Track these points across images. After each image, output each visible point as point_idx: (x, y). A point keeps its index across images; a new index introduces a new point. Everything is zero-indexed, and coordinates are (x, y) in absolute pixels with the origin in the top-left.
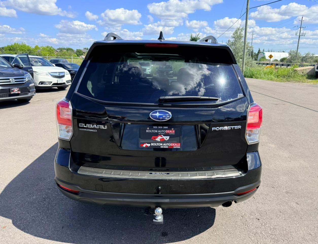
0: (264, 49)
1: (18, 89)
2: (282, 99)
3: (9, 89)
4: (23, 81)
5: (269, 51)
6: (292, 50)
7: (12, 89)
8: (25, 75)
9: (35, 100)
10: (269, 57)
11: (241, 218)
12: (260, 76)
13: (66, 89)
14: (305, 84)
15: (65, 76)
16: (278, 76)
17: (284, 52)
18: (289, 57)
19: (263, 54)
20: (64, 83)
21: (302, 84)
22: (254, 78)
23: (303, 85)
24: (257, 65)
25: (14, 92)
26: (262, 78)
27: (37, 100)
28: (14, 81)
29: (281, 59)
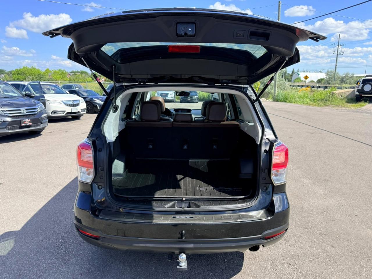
0: (298, 69)
1: (29, 120)
2: (318, 127)
3: (20, 121)
4: (35, 112)
5: (304, 72)
6: (329, 71)
7: (23, 121)
8: (37, 105)
9: (47, 132)
10: (304, 78)
11: (272, 262)
12: (294, 100)
13: (80, 118)
14: (345, 108)
15: (80, 104)
16: (314, 100)
17: (321, 72)
18: (326, 77)
19: (297, 74)
20: (79, 112)
21: (341, 109)
22: (288, 102)
23: (342, 110)
24: (291, 87)
25: (25, 124)
26: (297, 103)
27: (50, 131)
28: (26, 112)
29: (317, 81)
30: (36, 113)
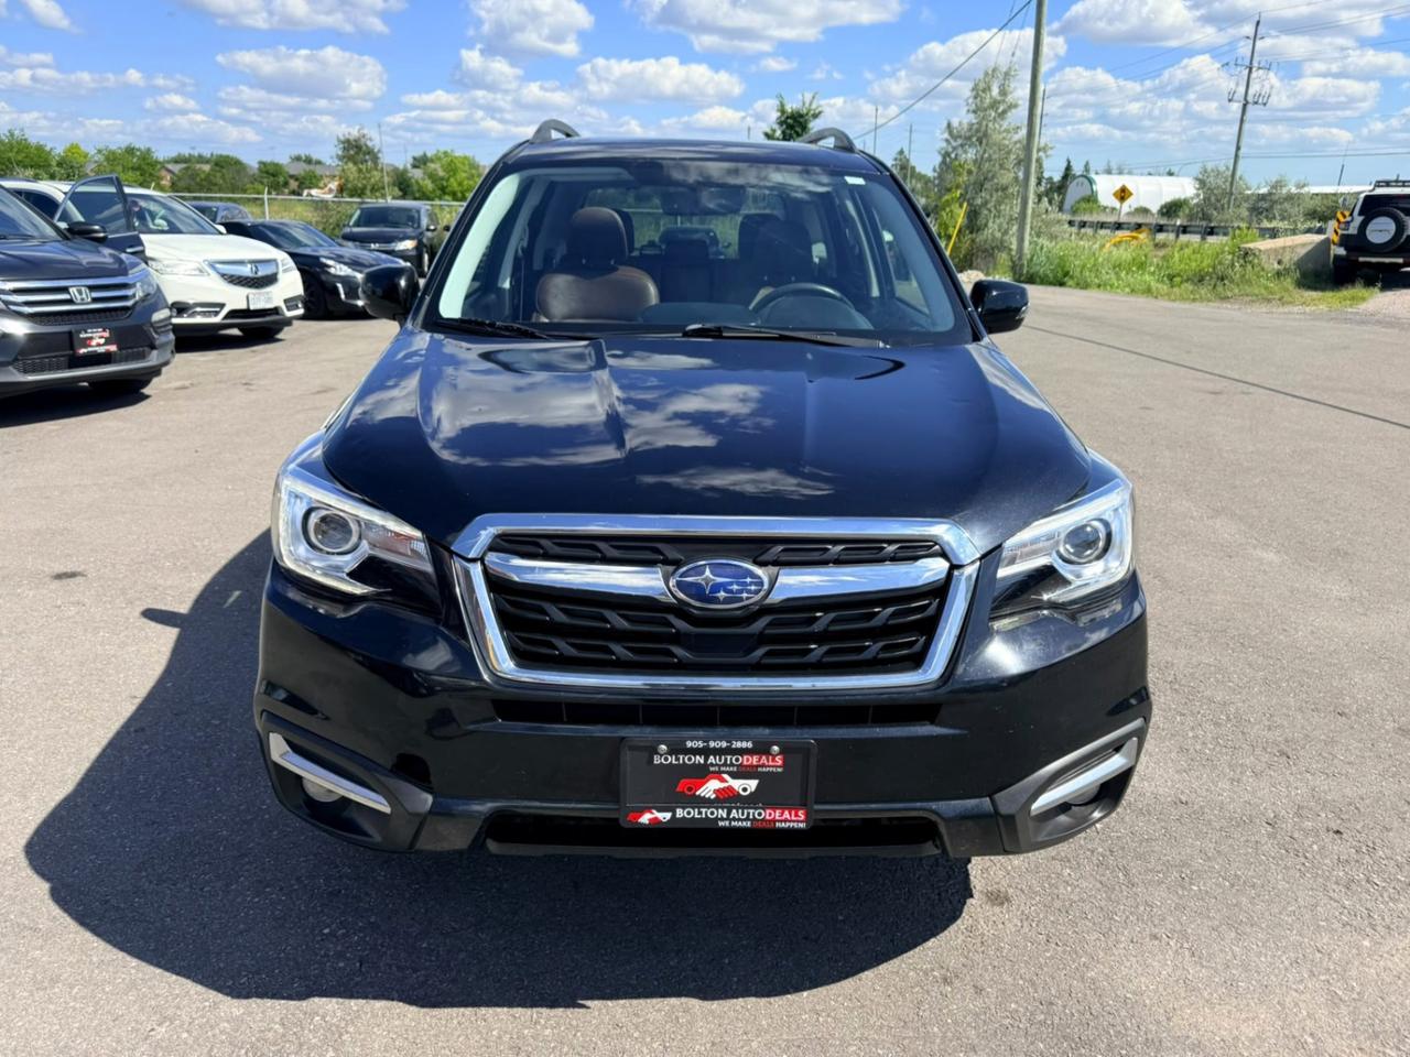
0: (1087, 163)
1: (107, 334)
3: (70, 333)
4: (125, 298)
5: (1109, 172)
6: (1209, 169)
7: (81, 336)
8: (130, 272)
9: (165, 386)
10: (1115, 194)
11: (1269, 829)
12: (1096, 277)
13: (279, 336)
14: (1296, 309)
15: (280, 276)
16: (1171, 278)
17: (1170, 174)
18: (1198, 195)
19: (1086, 181)
20: (276, 311)
21: (1281, 310)
22: (1070, 286)
23: (1285, 313)
24: (1074, 230)
25: (90, 349)
26: (1108, 288)
27: (178, 384)
28: (89, 300)
29: (1162, 208)
30: (129, 303)
